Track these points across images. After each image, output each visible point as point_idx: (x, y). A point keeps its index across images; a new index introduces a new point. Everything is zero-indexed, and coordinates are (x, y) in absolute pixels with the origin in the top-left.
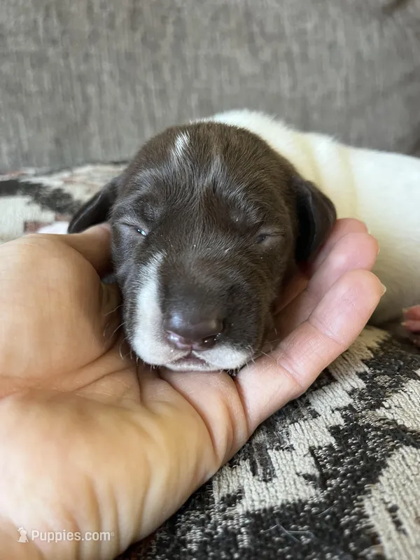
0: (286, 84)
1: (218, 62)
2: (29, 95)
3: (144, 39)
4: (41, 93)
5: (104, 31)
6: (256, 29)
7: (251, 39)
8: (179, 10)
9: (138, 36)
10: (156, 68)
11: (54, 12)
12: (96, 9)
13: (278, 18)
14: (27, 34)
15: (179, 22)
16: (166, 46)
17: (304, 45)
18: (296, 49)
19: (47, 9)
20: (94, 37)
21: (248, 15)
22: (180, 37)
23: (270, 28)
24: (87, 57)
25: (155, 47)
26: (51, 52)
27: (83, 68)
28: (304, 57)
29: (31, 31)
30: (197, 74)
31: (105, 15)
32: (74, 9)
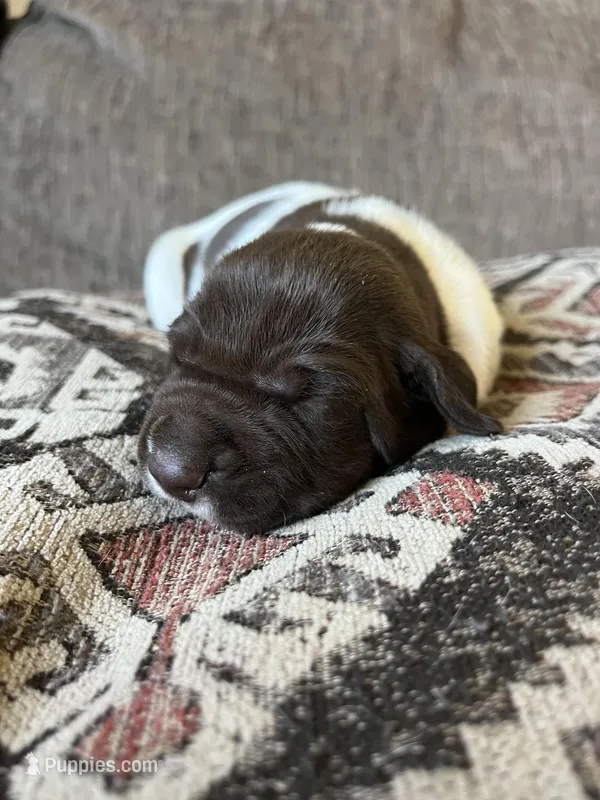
0: (558, 184)
1: (480, 153)
3: (399, 125)
6: (524, 121)
7: (519, 131)
8: (439, 96)
9: (392, 121)
10: (410, 157)
12: (349, 90)
13: (550, 110)
15: (439, 109)
16: (422, 133)
17: (580, 140)
18: (570, 145)
20: (344, 119)
21: (517, 106)
22: (439, 125)
23: (542, 120)
24: (335, 141)
25: (409, 134)
28: (580, 154)
30: (455, 166)
31: (357, 97)
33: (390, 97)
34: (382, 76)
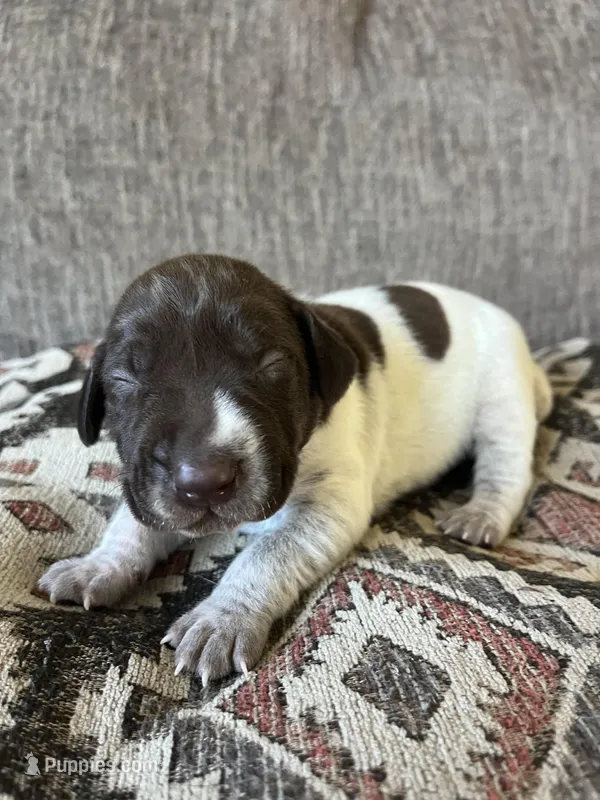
0: (487, 216)
1: (389, 184)
2: (120, 228)
3: (285, 152)
4: (137, 226)
5: (230, 140)
6: (447, 137)
7: (439, 152)
8: (338, 110)
9: (277, 147)
10: (301, 193)
11: (160, 113)
12: (220, 109)
13: (479, 120)
14: (122, 142)
15: (336, 128)
16: (316, 163)
17: (516, 160)
18: (503, 166)
19: (151, 106)
20: (216, 147)
21: (436, 117)
22: (337, 150)
23: (467, 137)
24: (204, 177)
25: (301, 164)
26: (154, 169)
27: (197, 191)
28: (515, 178)
29: (127, 138)
30: (358, 201)
31: (232, 116)
32: (188, 108)
33: (274, 115)
34: (265, 87)
